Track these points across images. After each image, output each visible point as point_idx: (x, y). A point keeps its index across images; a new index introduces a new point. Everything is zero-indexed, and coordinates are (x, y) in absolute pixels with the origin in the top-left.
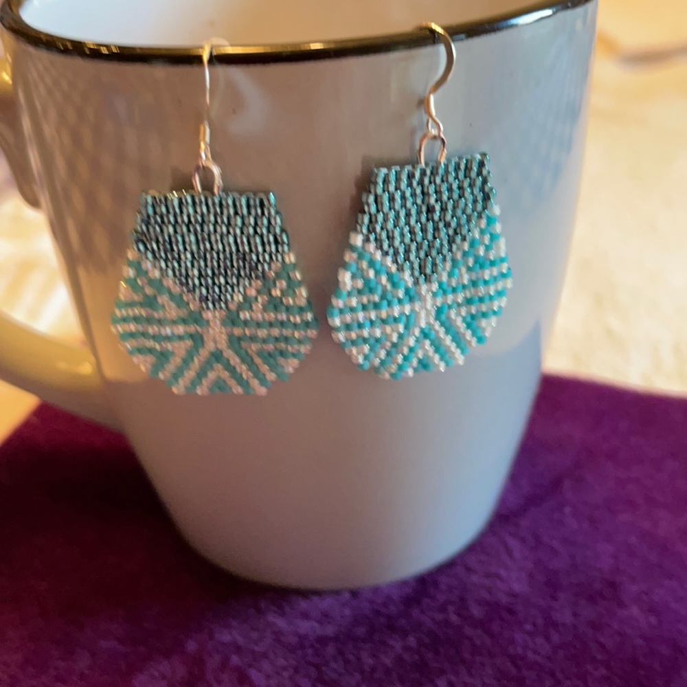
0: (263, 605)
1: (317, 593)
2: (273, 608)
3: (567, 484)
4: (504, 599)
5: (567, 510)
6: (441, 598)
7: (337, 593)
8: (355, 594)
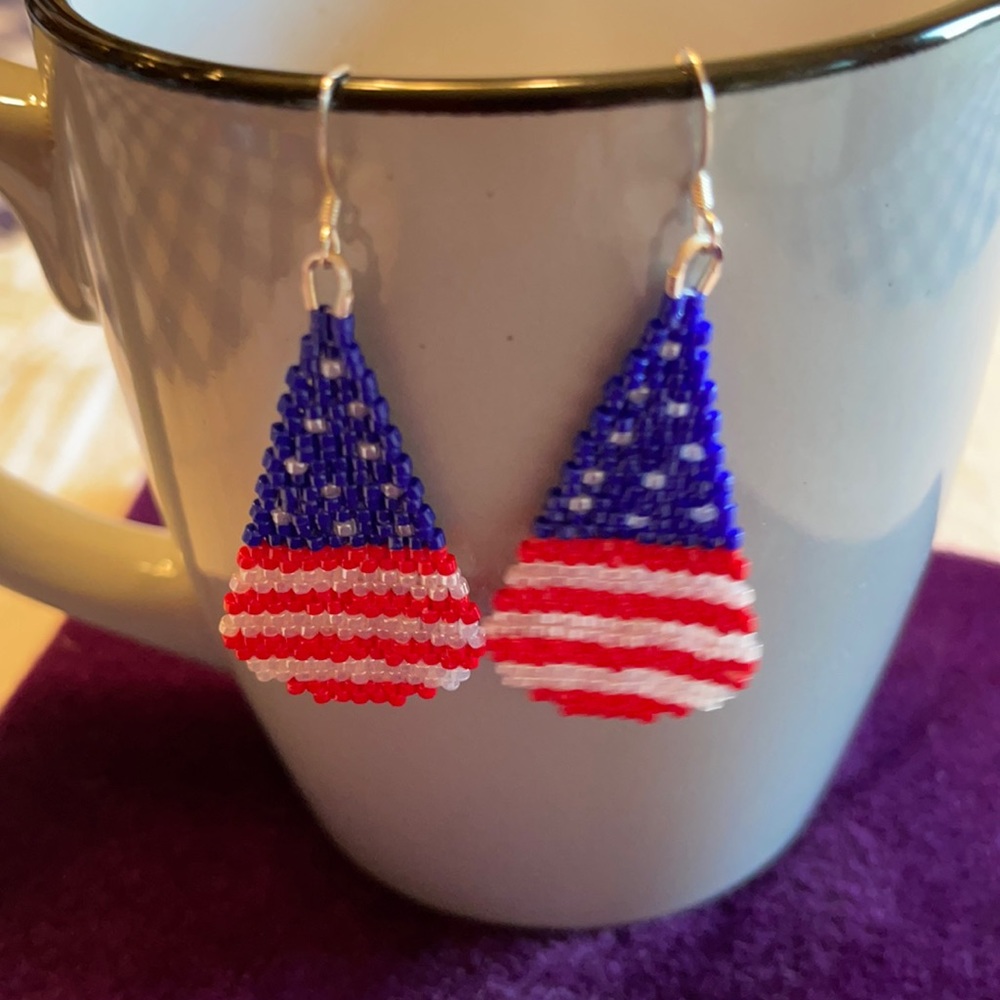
0: (476, 960)
1: (562, 935)
2: (495, 966)
3: (933, 729)
4: (866, 939)
5: (940, 775)
6: (763, 939)
7: (593, 933)
8: (623, 935)
